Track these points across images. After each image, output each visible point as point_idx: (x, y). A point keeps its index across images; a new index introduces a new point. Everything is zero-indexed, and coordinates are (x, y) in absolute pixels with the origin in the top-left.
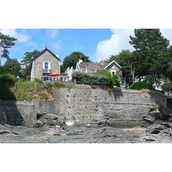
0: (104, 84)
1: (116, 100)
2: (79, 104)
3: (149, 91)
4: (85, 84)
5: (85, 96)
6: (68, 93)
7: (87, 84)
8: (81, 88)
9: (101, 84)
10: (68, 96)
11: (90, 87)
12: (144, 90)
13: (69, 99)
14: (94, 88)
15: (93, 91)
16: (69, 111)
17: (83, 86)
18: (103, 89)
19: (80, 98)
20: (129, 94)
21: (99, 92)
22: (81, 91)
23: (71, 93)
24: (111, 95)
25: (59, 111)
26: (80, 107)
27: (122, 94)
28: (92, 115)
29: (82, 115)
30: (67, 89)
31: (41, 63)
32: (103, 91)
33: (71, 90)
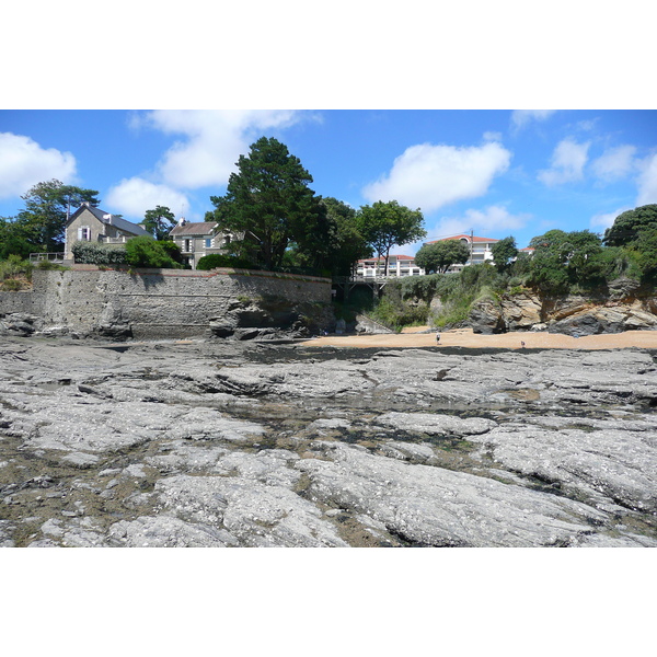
0: (117, 263)
1: (147, 289)
2: (77, 297)
3: (232, 271)
4: (88, 263)
5: (88, 284)
6: (60, 280)
7: (92, 263)
8: (81, 271)
9: (111, 262)
10: (59, 284)
11: (97, 267)
12: (218, 270)
13: (61, 290)
14: (104, 270)
15: (102, 274)
16: (60, 308)
17: (85, 266)
18: (118, 270)
19: (79, 287)
20: (181, 279)
21: (110, 276)
22: (80, 275)
23: (65, 279)
24: (136, 281)
25: (41, 309)
26: (78, 303)
27: (162, 279)
28: (96, 316)
29: (79, 316)
30: (58, 273)
31: (77, 230)
32: (118, 274)
33: (65, 274)
